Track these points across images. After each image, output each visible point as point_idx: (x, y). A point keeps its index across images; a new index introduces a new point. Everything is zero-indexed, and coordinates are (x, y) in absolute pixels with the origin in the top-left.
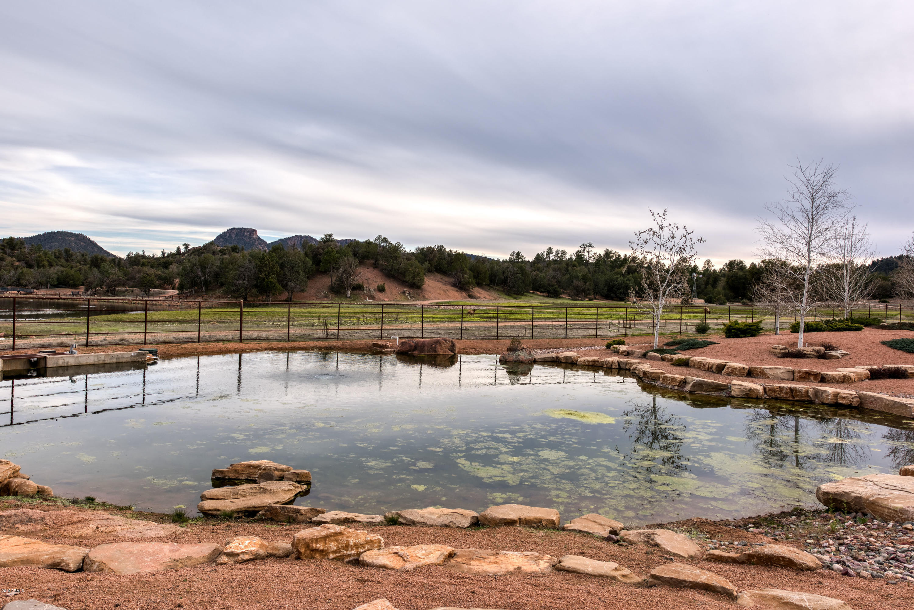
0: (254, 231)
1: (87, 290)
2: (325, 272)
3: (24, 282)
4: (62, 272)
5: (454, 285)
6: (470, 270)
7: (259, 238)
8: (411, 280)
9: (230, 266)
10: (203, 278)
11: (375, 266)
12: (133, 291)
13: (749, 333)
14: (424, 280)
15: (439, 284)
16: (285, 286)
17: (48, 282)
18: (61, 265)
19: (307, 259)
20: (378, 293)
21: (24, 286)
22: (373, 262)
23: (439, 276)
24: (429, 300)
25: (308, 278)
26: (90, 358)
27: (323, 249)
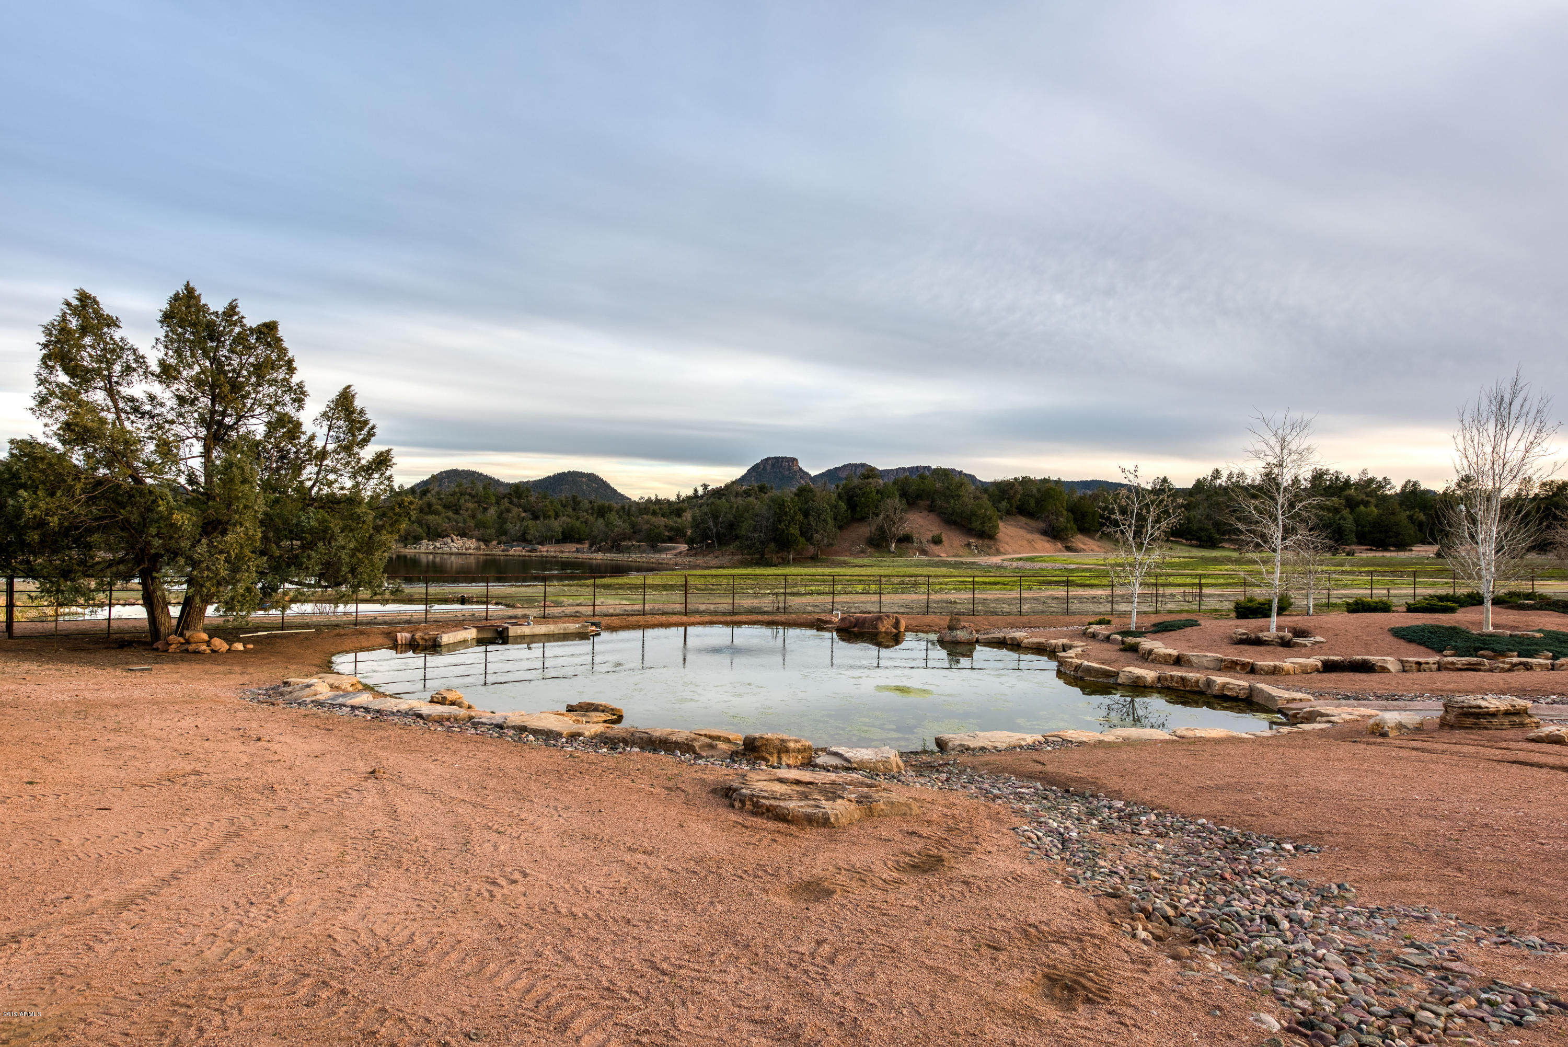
0: (794, 460)
1: (591, 546)
2: (862, 519)
3: (529, 537)
4: (568, 524)
5: (1044, 533)
6: (1068, 510)
7: (801, 469)
8: (979, 527)
9: (746, 515)
10: (714, 531)
11: (931, 509)
12: (639, 546)
13: (1261, 613)
14: (997, 527)
15: (1022, 532)
16: (809, 539)
17: (553, 536)
18: (568, 516)
19: (840, 502)
20: (932, 545)
21: (529, 542)
22: (928, 503)
23: (1023, 520)
24: (1005, 554)
25: (840, 528)
26: (542, 629)
27: (860, 489)
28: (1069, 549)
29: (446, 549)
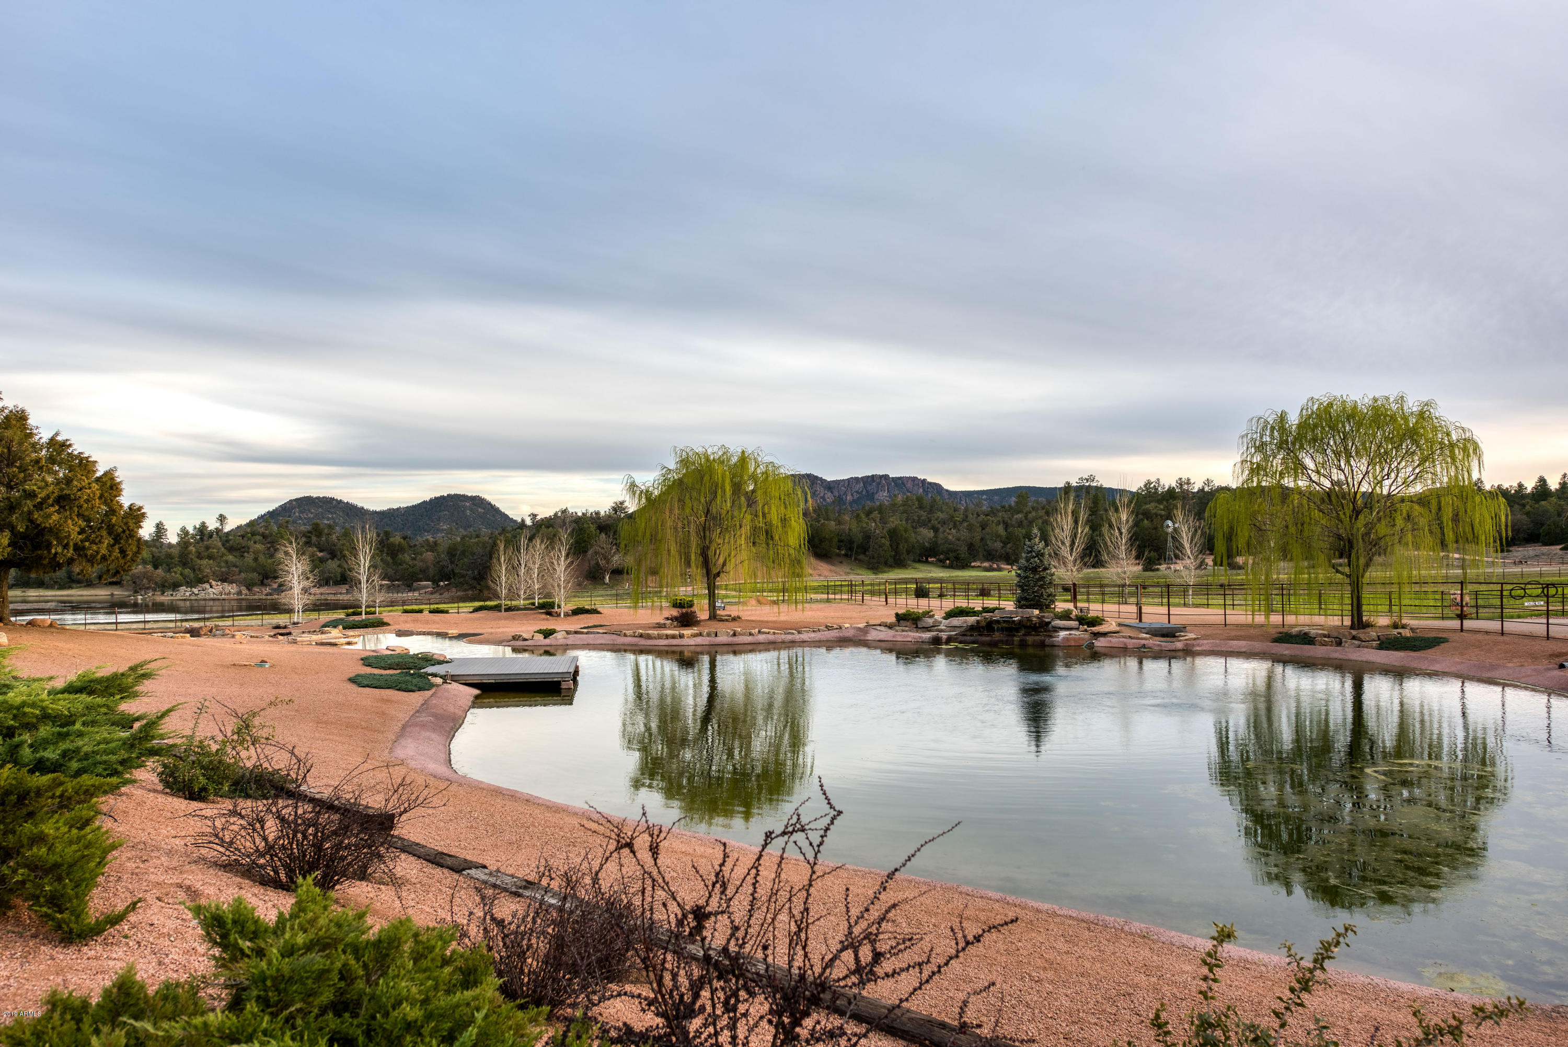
29: (202, 595)
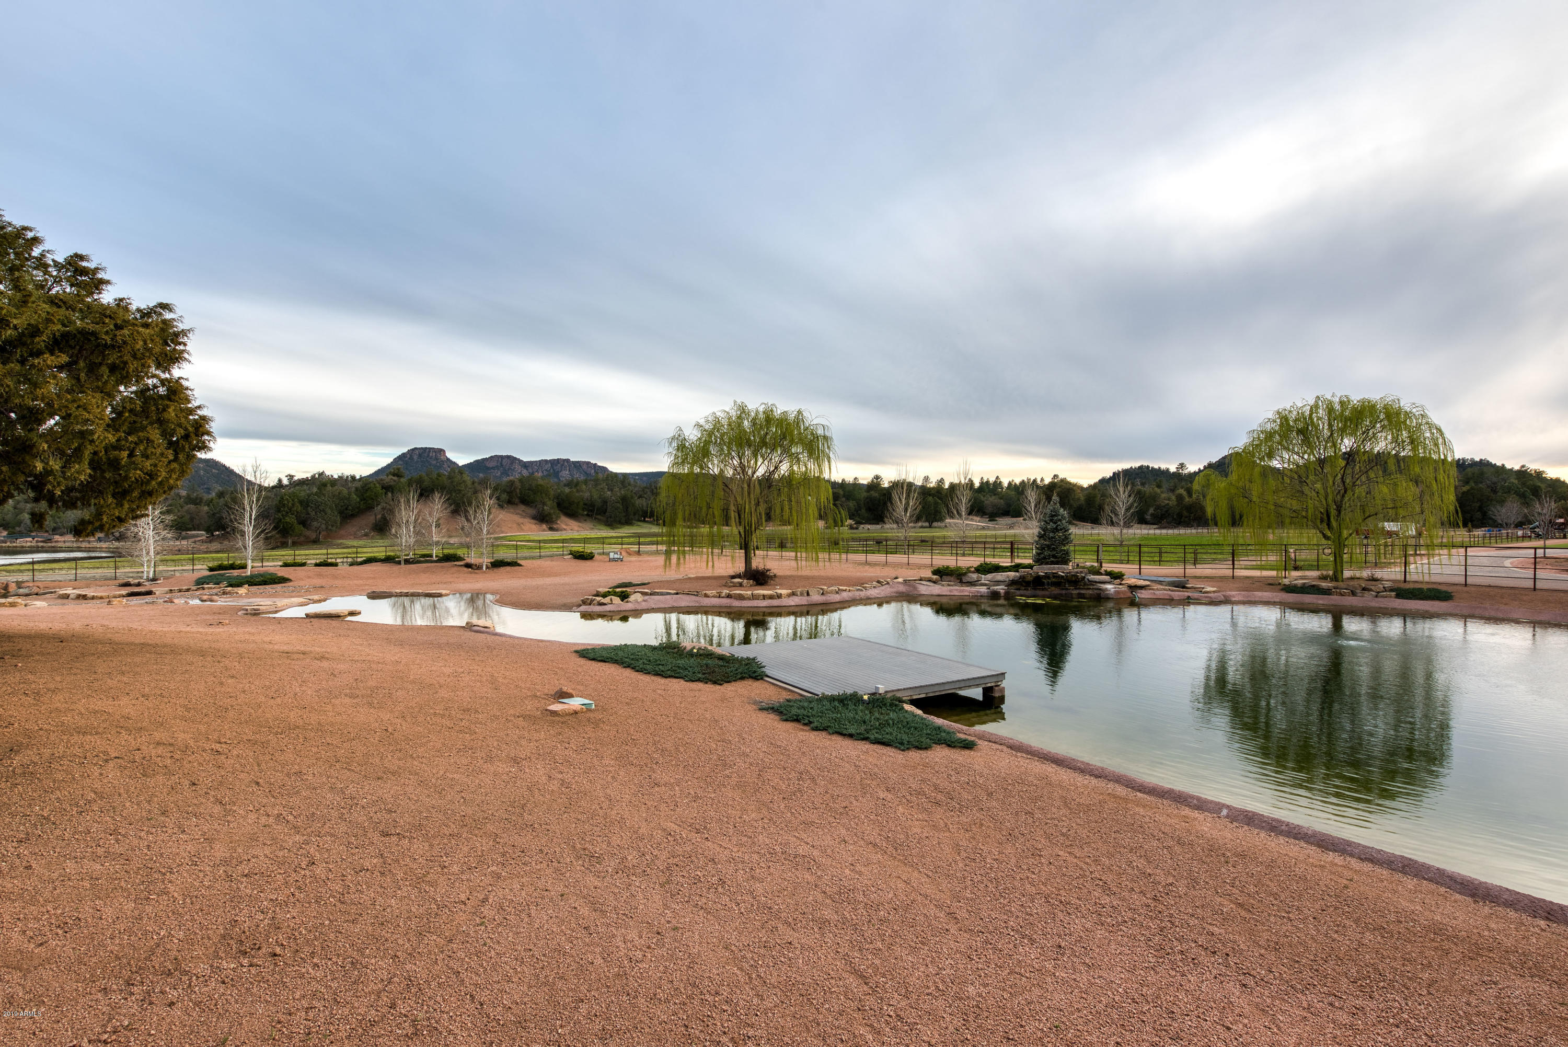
0: (441, 451)
5: (534, 518)
6: (555, 501)
7: (448, 459)
15: (515, 517)
16: (307, 526)
23: (522, 507)
25: (351, 516)
28: (551, 529)
